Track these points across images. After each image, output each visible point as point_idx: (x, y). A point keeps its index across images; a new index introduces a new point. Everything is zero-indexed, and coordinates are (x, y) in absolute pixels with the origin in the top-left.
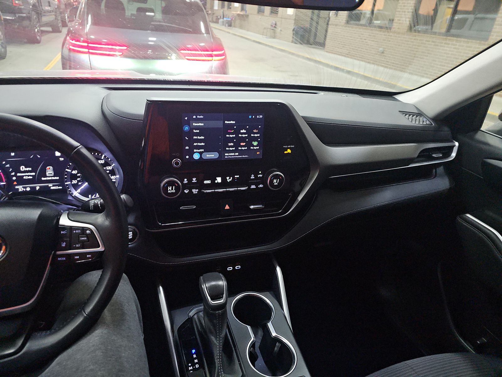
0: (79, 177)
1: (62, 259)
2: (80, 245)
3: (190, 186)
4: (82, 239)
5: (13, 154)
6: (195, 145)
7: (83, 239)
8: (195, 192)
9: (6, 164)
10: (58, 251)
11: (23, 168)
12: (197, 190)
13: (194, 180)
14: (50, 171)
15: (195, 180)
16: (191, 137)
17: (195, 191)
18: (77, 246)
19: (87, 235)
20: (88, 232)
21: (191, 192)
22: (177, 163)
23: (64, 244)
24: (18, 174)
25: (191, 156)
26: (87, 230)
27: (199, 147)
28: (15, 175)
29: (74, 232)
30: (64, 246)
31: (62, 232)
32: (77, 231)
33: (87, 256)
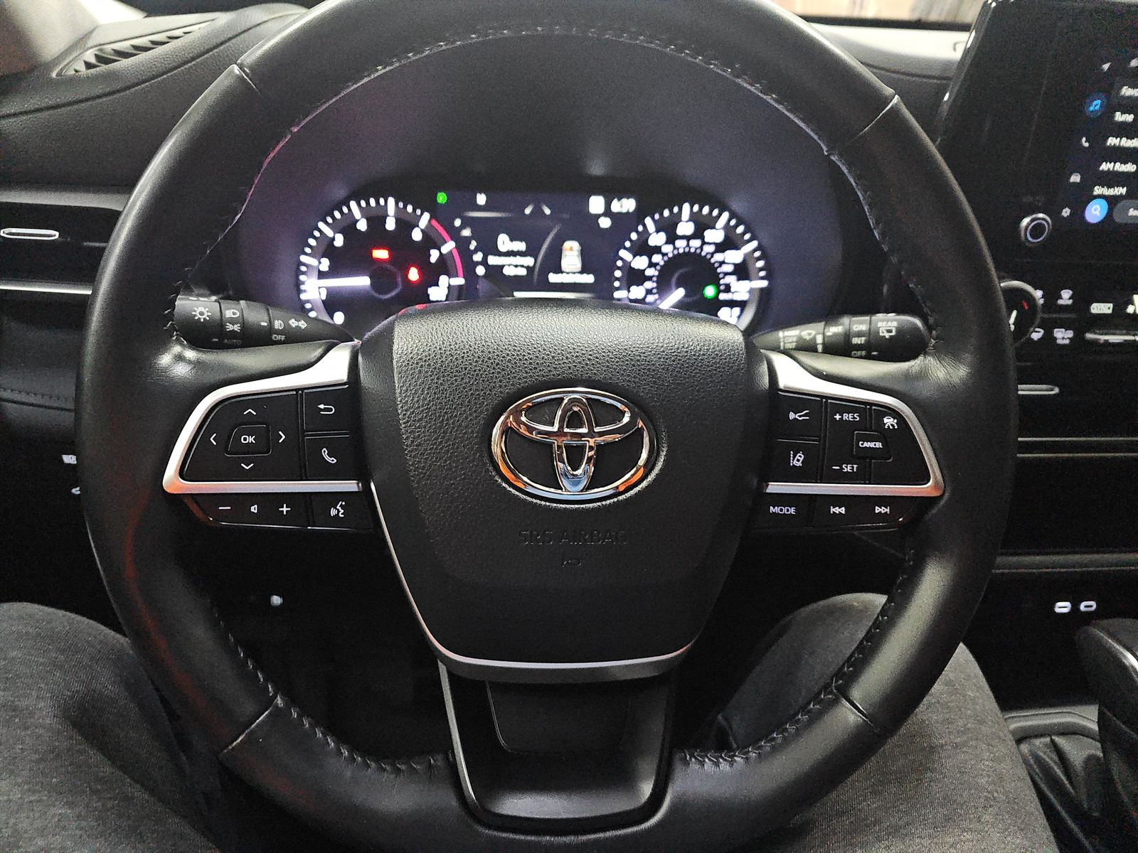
0: (650, 278)
1: (785, 510)
2: (855, 466)
3: (1053, 316)
4: (867, 445)
5: (481, 199)
6: (1106, 169)
7: (871, 445)
8: (1063, 338)
9: (463, 227)
10: (770, 482)
11: (504, 242)
12: (1070, 334)
13: (1066, 297)
14: (571, 255)
15: (1070, 299)
16: (1098, 138)
17: (1063, 336)
18: (847, 468)
19: (883, 435)
20: (889, 421)
21: (1049, 337)
22: (1037, 230)
23: (797, 457)
24: (493, 260)
25: (1079, 210)
26: (885, 415)
27: (1112, 179)
28: (484, 262)
29: (838, 417)
30: (799, 464)
31: (792, 416)
32: (845, 416)
33: (877, 512)
